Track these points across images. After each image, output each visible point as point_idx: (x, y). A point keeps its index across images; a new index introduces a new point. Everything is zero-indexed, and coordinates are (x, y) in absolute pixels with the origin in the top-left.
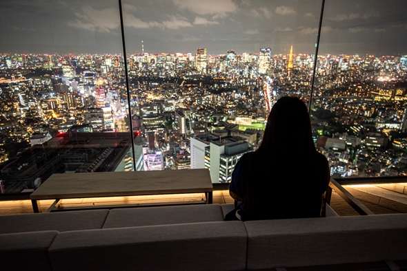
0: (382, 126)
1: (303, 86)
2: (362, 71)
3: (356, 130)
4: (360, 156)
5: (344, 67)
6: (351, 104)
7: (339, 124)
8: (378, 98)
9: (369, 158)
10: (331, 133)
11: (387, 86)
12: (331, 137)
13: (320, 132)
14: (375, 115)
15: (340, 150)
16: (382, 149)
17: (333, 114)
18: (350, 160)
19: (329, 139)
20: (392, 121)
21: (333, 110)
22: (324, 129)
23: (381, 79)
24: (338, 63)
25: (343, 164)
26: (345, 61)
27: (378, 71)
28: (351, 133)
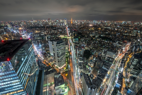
0: (91, 35)
1: (75, 27)
2: (87, 24)
3: (86, 36)
4: (87, 42)
5: (83, 23)
6: (85, 31)
7: (83, 35)
8: (90, 29)
9: (89, 42)
10: (81, 37)
11: (91, 27)
12: (81, 38)
13: (79, 37)
14: (89, 33)
15: (83, 41)
16: (91, 40)
17: (81, 33)
18: (85, 43)
19: (81, 39)
20: (92, 34)
21: (81, 32)
22: (80, 37)
23: (90, 25)
24: (82, 22)
25: (84, 44)
26: (83, 22)
27: (89, 24)
28: (85, 37)
